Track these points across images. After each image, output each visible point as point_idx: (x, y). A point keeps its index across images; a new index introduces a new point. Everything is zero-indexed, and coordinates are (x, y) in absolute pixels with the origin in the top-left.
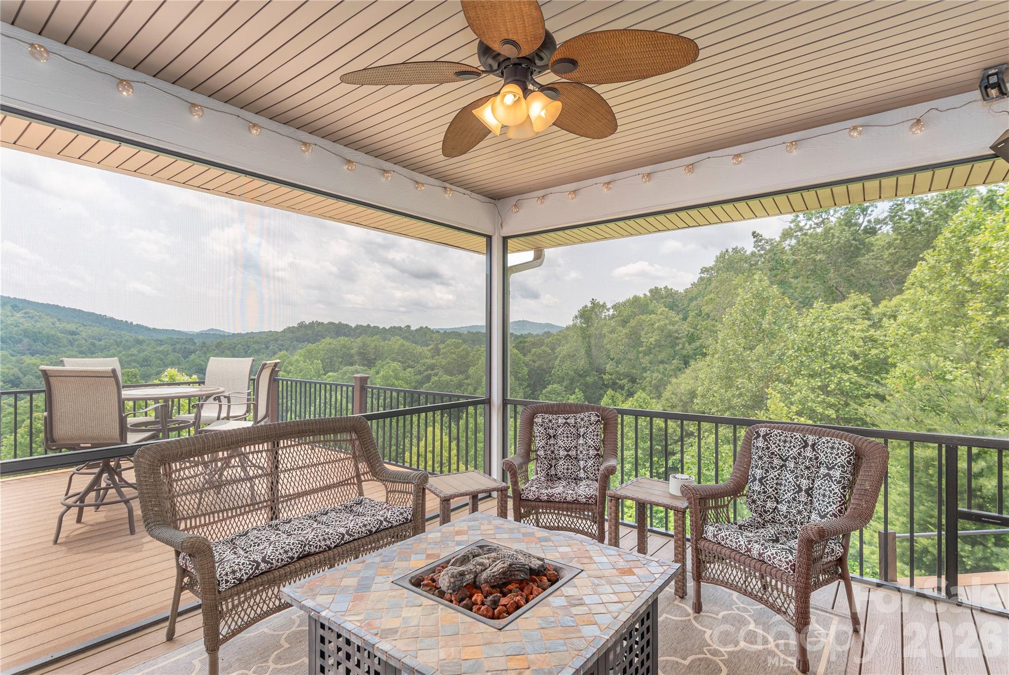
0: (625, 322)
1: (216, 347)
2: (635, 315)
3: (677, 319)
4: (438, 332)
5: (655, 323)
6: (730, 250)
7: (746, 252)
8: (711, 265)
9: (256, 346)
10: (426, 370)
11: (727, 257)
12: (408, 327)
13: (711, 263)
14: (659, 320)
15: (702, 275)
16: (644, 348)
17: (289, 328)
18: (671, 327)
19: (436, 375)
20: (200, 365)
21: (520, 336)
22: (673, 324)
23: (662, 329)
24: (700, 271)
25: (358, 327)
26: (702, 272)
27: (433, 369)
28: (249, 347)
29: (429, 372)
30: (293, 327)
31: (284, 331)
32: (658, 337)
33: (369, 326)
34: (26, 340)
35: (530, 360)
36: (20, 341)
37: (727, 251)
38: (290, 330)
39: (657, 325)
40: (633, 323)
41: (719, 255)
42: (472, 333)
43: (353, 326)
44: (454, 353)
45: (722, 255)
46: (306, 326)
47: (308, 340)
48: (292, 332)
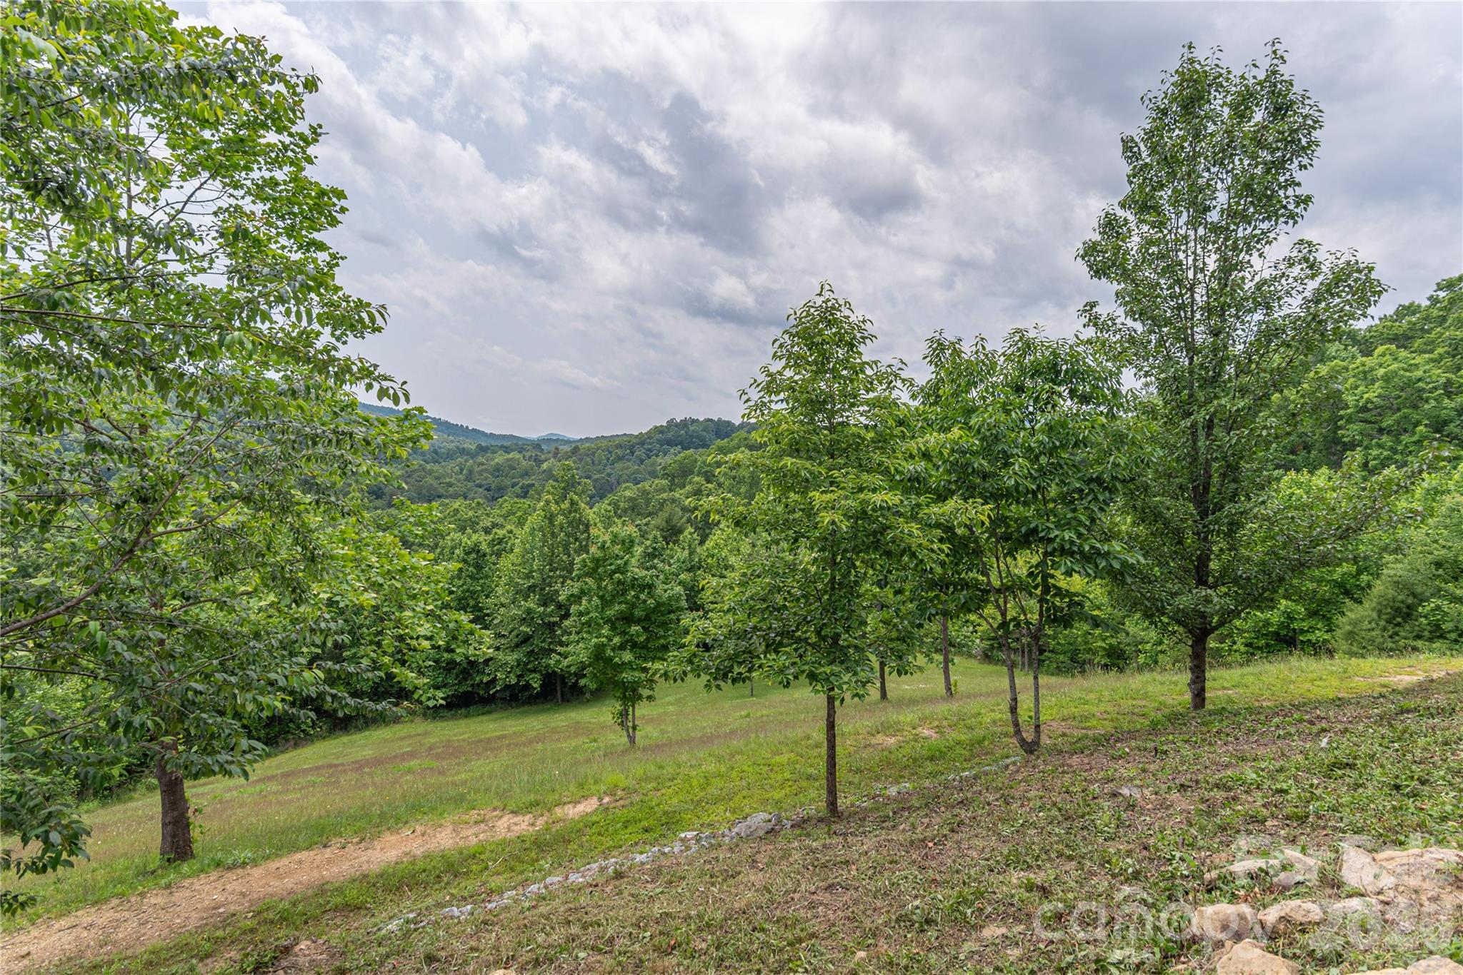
17: (656, 428)
28: (610, 453)
30: (661, 426)
31: (650, 433)
38: (658, 430)
46: (677, 425)
47: (681, 443)
48: (662, 432)
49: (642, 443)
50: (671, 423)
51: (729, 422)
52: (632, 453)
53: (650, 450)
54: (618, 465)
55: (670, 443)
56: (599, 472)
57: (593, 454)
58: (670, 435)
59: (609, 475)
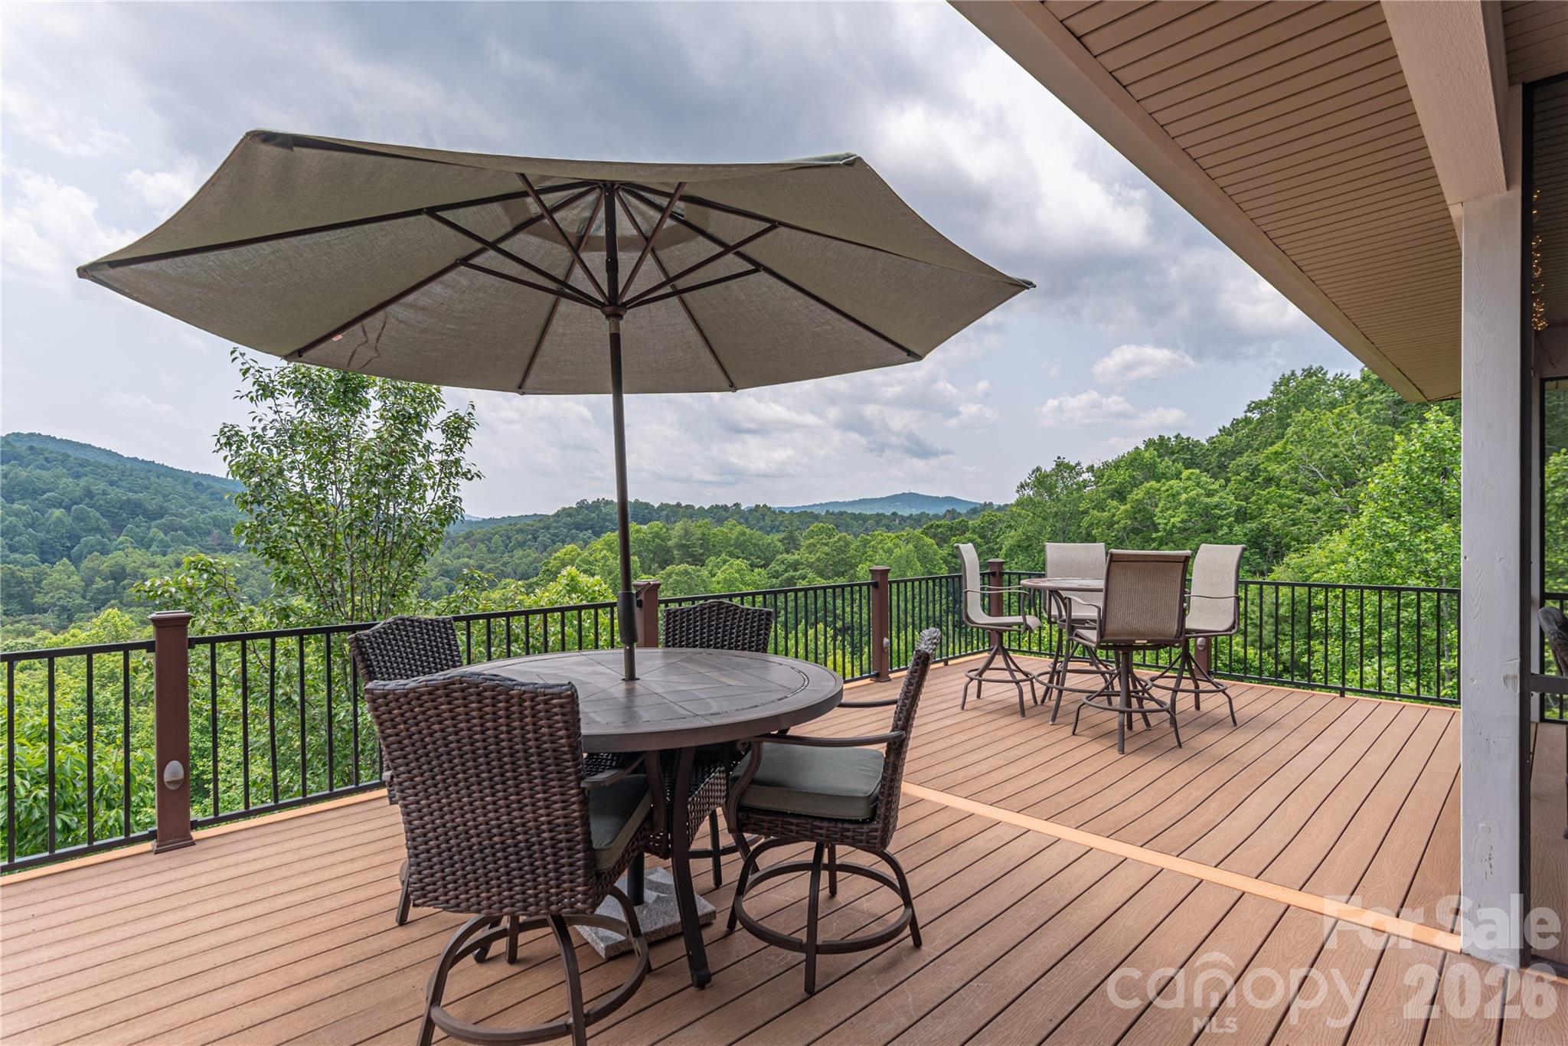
0: (1120, 495)
1: (465, 539)
2: (1135, 483)
3: (1216, 486)
4: (782, 512)
5: (1179, 493)
6: (1298, 373)
7: (1325, 374)
8: (1265, 398)
9: (520, 537)
10: (786, 571)
11: (1293, 384)
12: (737, 505)
13: (1265, 394)
14: (1185, 489)
15: (1249, 414)
16: (1160, 534)
17: (564, 509)
18: (1208, 500)
19: (804, 578)
20: (446, 565)
21: (908, 518)
22: (1210, 494)
23: (1190, 503)
24: (1246, 408)
25: (663, 507)
26: (1250, 409)
27: (796, 570)
28: (509, 538)
29: (792, 573)
30: (571, 508)
31: (557, 515)
32: (1184, 516)
33: (679, 505)
34: (216, 531)
35: (949, 554)
36: (209, 533)
37: (1293, 373)
38: (566, 512)
39: (1184, 496)
40: (1138, 494)
41: (1278, 380)
42: (833, 514)
43: (656, 506)
44: (826, 544)
45: (1285, 381)
46: (588, 507)
47: (592, 527)
48: (570, 515)
49: (548, 528)
50: (582, 505)
51: (647, 504)
52: (535, 538)
53: (556, 535)
54: (519, 553)
55: (579, 527)
56: (494, 560)
57: (490, 540)
58: (579, 518)
59: (505, 564)
